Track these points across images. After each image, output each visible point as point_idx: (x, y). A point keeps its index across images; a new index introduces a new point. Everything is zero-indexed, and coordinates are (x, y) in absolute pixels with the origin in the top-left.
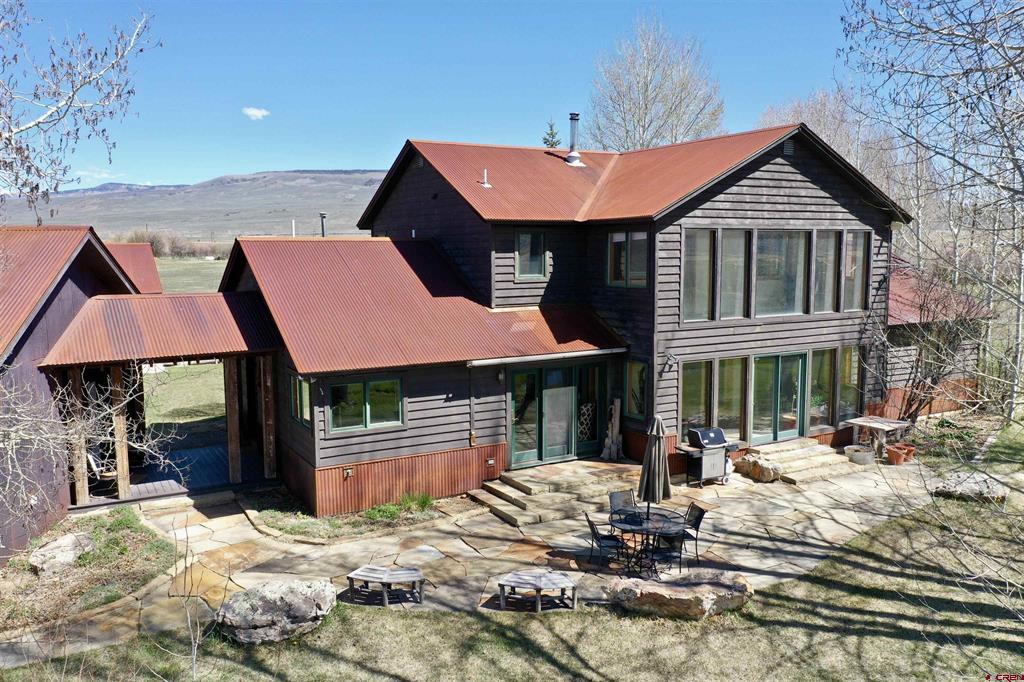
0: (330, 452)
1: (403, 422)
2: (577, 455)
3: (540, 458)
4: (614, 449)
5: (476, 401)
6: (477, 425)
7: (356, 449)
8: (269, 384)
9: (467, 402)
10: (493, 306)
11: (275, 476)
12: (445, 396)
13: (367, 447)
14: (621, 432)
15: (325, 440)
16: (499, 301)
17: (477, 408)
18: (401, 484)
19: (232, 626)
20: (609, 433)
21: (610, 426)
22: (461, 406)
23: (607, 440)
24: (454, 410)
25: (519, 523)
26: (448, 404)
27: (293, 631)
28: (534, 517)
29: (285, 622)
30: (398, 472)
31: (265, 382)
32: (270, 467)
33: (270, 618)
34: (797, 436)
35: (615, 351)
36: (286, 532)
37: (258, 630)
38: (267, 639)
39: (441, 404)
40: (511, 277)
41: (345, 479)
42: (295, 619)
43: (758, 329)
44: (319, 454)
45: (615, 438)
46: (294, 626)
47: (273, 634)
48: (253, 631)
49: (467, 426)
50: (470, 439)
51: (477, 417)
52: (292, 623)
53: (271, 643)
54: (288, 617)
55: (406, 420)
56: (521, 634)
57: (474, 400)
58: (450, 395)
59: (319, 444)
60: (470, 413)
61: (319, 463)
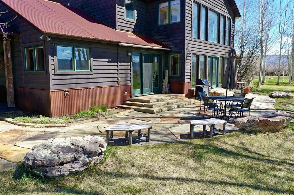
0: (57, 82)
1: (91, 70)
2: (154, 92)
3: (142, 93)
4: (167, 89)
5: (120, 64)
6: (121, 75)
7: (68, 82)
8: (9, 56)
9: (116, 64)
10: (117, 29)
11: (14, 106)
12: (107, 60)
13: (74, 81)
14: (168, 83)
15: (55, 75)
16: (119, 27)
17: (120, 68)
18: (90, 100)
19: (43, 166)
20: (164, 84)
21: (164, 81)
22: (113, 66)
23: (163, 86)
24: (112, 67)
25: (155, 112)
26: (109, 64)
27: (90, 163)
28: (159, 109)
29: (83, 158)
30: (88, 95)
31: (7, 55)
32: (11, 102)
33: (72, 156)
34: (216, 87)
35: (167, 49)
36: (38, 123)
37: (65, 165)
38: (74, 170)
39: (106, 63)
40: (123, 17)
41: (65, 97)
42: (90, 154)
43: (209, 46)
44: (52, 82)
45: (166, 85)
46: (90, 159)
47: (77, 167)
48: (61, 167)
49: (116, 75)
50: (118, 82)
51: (120, 71)
52: (88, 157)
53: (77, 173)
54: (85, 154)
55: (92, 69)
56: (215, 147)
57: (119, 64)
58: (110, 60)
59: (52, 77)
60: (117, 70)
61: (52, 87)
